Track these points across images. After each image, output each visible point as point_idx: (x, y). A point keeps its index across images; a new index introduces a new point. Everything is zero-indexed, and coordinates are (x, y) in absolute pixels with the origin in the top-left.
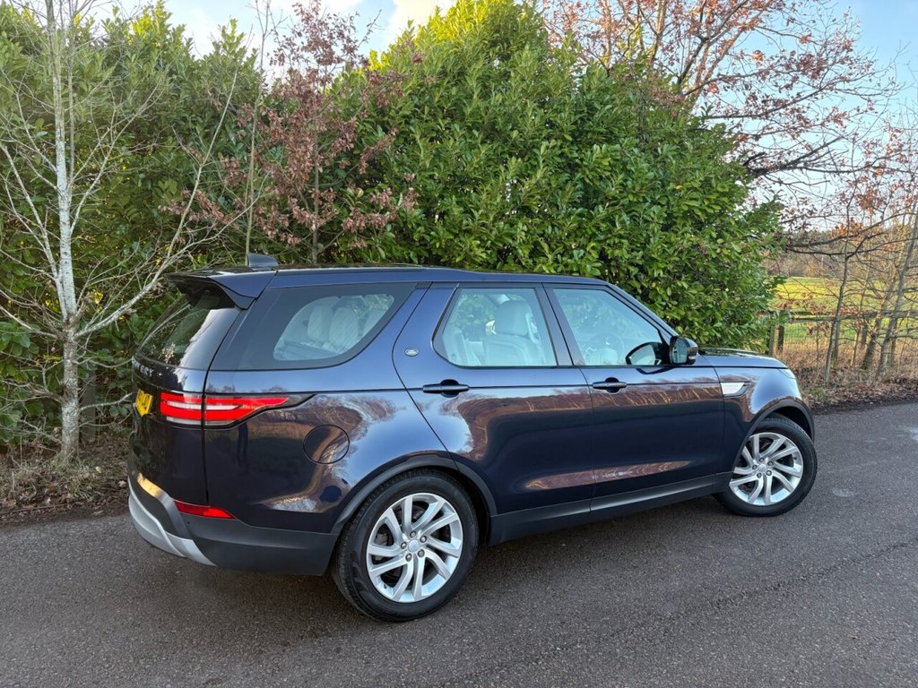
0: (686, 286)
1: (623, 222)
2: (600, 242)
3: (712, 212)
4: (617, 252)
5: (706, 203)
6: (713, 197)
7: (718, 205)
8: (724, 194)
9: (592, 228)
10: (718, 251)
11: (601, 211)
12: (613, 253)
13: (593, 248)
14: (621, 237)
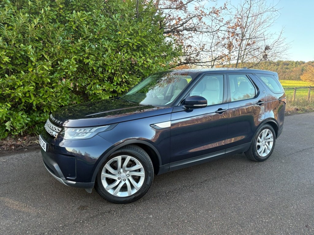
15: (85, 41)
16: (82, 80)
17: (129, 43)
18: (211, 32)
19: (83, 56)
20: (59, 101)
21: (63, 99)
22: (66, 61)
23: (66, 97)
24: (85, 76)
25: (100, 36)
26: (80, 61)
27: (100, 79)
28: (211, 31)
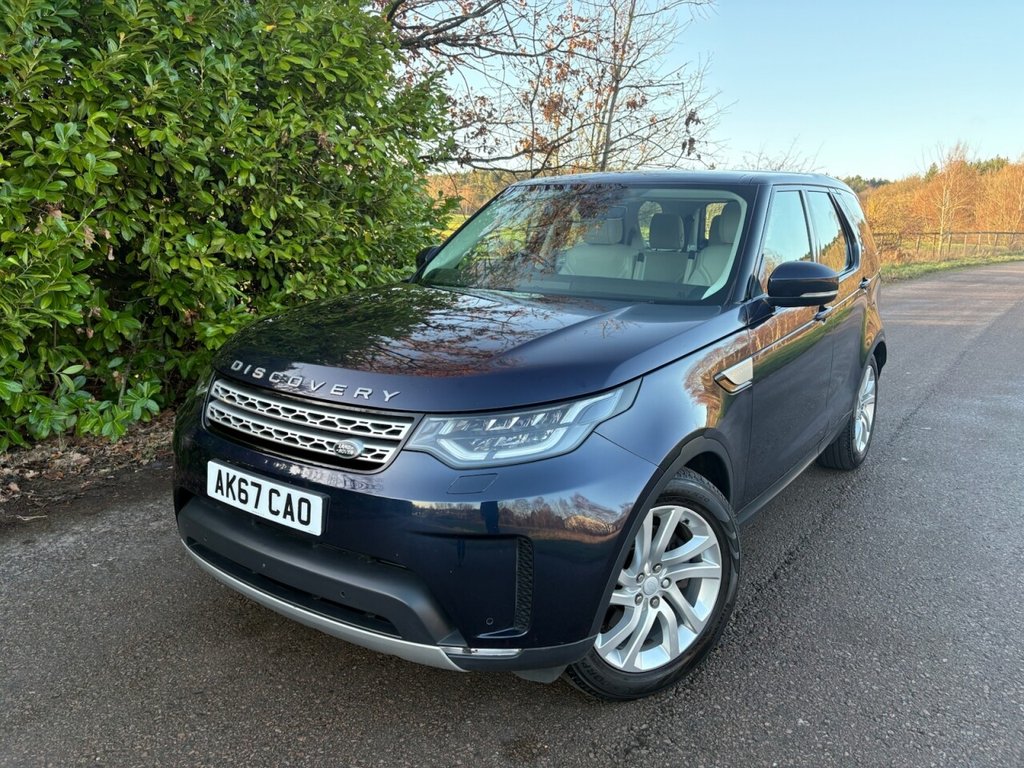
0: (300, 204)
1: (162, 78)
2: (118, 111)
3: (334, 80)
4: (156, 135)
5: (325, 65)
6: (335, 55)
7: (344, 69)
8: (351, 52)
9: (94, 82)
10: (351, 148)
11: (115, 50)
12: (148, 136)
13: (101, 122)
14: (160, 105)
15: (136, 49)
16: (118, 217)
17: (305, 73)
18: (531, 56)
19: (134, 113)
20: (43, 307)
21: (57, 297)
22: (66, 130)
23: (72, 290)
24: (132, 199)
25: (197, 30)
26: (123, 136)
27: (194, 213)
28: (533, 53)
